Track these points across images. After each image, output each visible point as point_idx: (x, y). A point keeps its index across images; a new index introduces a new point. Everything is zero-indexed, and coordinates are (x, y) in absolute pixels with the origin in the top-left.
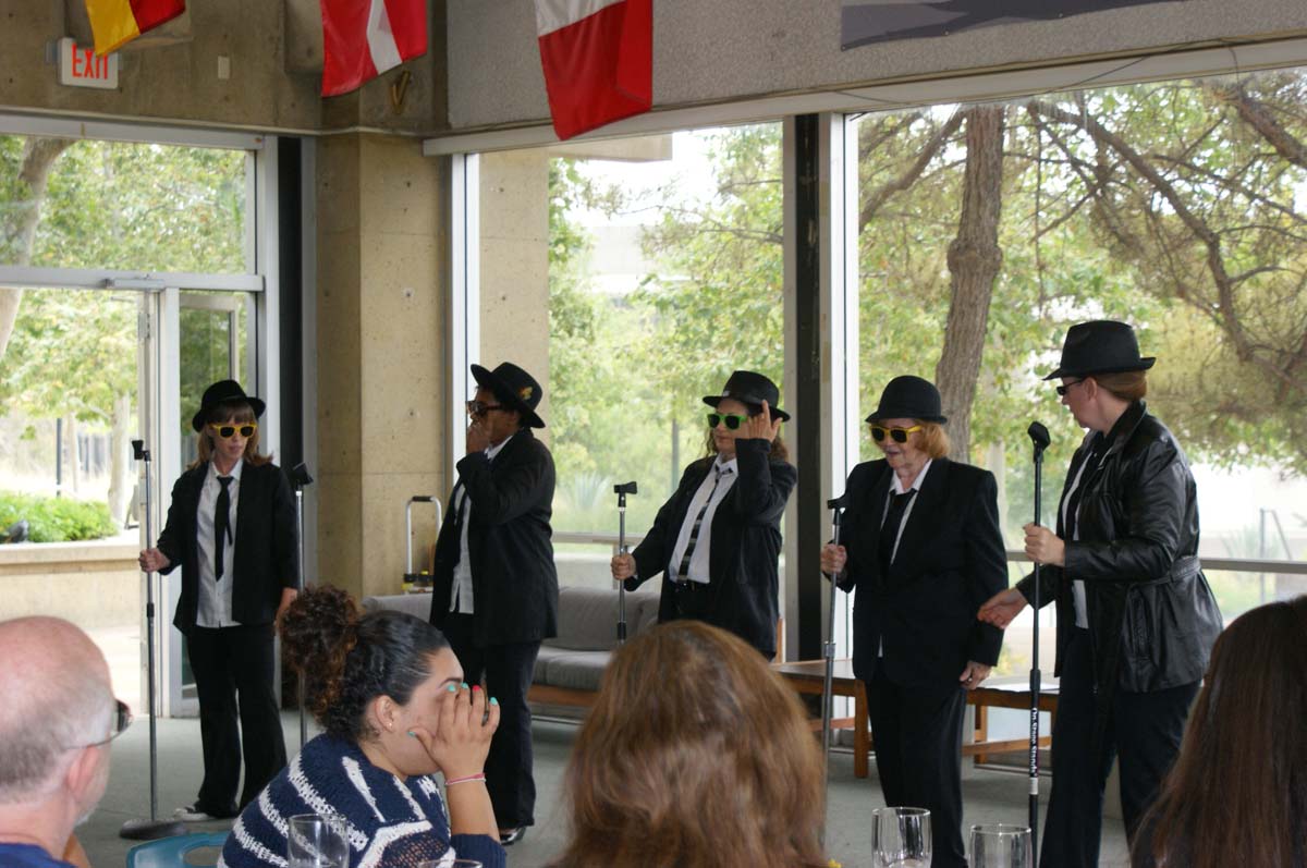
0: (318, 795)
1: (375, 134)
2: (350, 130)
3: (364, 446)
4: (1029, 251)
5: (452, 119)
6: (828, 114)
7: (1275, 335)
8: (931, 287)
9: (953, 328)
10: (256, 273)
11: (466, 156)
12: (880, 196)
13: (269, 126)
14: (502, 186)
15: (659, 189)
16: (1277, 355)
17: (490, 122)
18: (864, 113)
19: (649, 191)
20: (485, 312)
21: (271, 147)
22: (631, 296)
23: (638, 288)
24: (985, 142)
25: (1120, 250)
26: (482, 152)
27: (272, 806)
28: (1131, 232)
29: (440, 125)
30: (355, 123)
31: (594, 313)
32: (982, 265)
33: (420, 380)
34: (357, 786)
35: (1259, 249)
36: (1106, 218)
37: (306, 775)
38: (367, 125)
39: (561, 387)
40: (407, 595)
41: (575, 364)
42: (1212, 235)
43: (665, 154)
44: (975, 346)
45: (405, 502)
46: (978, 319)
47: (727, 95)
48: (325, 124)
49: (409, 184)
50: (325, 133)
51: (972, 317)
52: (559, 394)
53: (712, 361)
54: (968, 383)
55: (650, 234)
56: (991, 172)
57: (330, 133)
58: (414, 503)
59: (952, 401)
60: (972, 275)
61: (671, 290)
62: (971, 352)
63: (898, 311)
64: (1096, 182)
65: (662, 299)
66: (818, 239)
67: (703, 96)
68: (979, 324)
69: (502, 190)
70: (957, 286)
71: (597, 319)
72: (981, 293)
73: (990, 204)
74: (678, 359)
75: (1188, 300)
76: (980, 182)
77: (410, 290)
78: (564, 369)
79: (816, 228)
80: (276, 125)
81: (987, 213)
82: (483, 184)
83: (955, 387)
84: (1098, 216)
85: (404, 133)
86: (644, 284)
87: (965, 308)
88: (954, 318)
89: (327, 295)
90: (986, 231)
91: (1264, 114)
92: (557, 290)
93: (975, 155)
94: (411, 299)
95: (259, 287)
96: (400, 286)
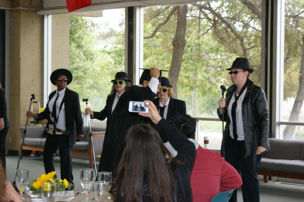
1: (24, 9)
2: (18, 8)
3: (21, 89)
4: (197, 41)
5: (44, 6)
6: (136, 7)
9: (173, 61)
11: (48, 15)
12: (158, 27)
15: (104, 24)
16: (259, 68)
17: (54, 7)
18: (145, 7)
19: (101, 24)
20: (53, 55)
22: (101, 51)
23: (103, 49)
24: (182, 14)
25: (221, 41)
26: (52, 14)
28: (223, 36)
29: (41, 7)
30: (19, 6)
32: (181, 45)
33: (35, 72)
36: (216, 33)
38: (22, 7)
39: (85, 74)
40: (31, 126)
41: (89, 68)
42: (241, 38)
43: (101, 15)
44: (178, 66)
46: (180, 58)
47: (112, 1)
48: (12, 7)
50: (11, 9)
51: (178, 58)
52: (84, 76)
53: (121, 68)
54: (177, 74)
55: (102, 35)
56: (183, 21)
57: (13, 9)
58: (33, 103)
59: (173, 79)
60: (178, 47)
61: (112, 49)
62: (178, 67)
64: (214, 24)
65: (109, 52)
66: (133, 38)
67: (106, 2)
68: (180, 60)
69: (57, 24)
70: (174, 50)
71: (95, 56)
72: (180, 52)
73: (183, 29)
74: (113, 67)
75: (237, 54)
76: (181, 24)
77: (33, 49)
78: (86, 69)
79: (133, 35)
81: (182, 32)
82: (52, 23)
83: (173, 76)
84: (215, 32)
85: (32, 9)
86: (105, 48)
87: (176, 56)
88: (174, 58)
89: (12, 50)
90: (182, 36)
91: (254, 7)
92: (85, 49)
93: (179, 17)
94: (34, 51)
96: (30, 48)
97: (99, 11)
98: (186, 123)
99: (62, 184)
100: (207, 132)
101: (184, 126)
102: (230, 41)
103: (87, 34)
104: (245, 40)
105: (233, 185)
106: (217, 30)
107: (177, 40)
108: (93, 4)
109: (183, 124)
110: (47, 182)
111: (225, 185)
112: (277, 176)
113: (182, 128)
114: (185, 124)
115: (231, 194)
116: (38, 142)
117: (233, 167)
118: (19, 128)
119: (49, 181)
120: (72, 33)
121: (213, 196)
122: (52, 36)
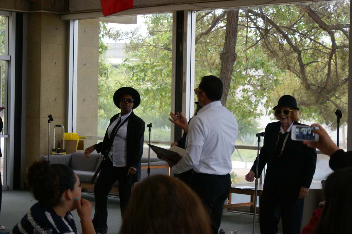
0: (38, 225)
1: (46, 13)
2: (38, 11)
3: (41, 109)
4: (244, 54)
5: (70, 9)
6: (187, 11)
7: (317, 82)
8: (213, 64)
10: (8, 55)
11: (74, 21)
12: (199, 36)
13: (13, 9)
14: (85, 30)
16: (317, 88)
18: (198, 11)
19: (129, 33)
20: (79, 68)
21: (14, 16)
23: (123, 63)
24: (232, 21)
25: (270, 55)
26: (79, 19)
27: (23, 228)
28: (274, 49)
29: (66, 10)
30: (40, 9)
31: (109, 70)
32: (231, 58)
33: (58, 89)
34: (50, 221)
35: (313, 55)
36: (266, 45)
37: (34, 218)
38: (44, 10)
40: (53, 155)
42: (299, 51)
43: (135, 22)
44: (228, 83)
45: (53, 127)
46: (229, 75)
48: (30, 9)
49: (56, 29)
51: (227, 74)
54: (225, 94)
55: (128, 46)
56: (234, 30)
57: (31, 12)
58: (56, 127)
60: (227, 61)
61: (133, 63)
62: (227, 85)
63: (202, 72)
64: (264, 34)
65: (130, 66)
66: (183, 49)
67: (148, 4)
68: (229, 77)
69: (85, 31)
70: (223, 64)
71: (109, 72)
72: (230, 67)
73: (233, 39)
74: (135, 84)
75: (291, 70)
76: (230, 33)
77: (56, 61)
78: (99, 86)
79: (182, 46)
80: (15, 9)
81: (232, 43)
82: (79, 29)
85: (55, 13)
87: (225, 71)
89: (30, 62)
90: (232, 48)
91: (316, 15)
93: (229, 25)
94: (56, 64)
95: (9, 59)
96: (53, 60)
100: (246, 162)
102: (283, 54)
107: (226, 53)
122: (79, 46)
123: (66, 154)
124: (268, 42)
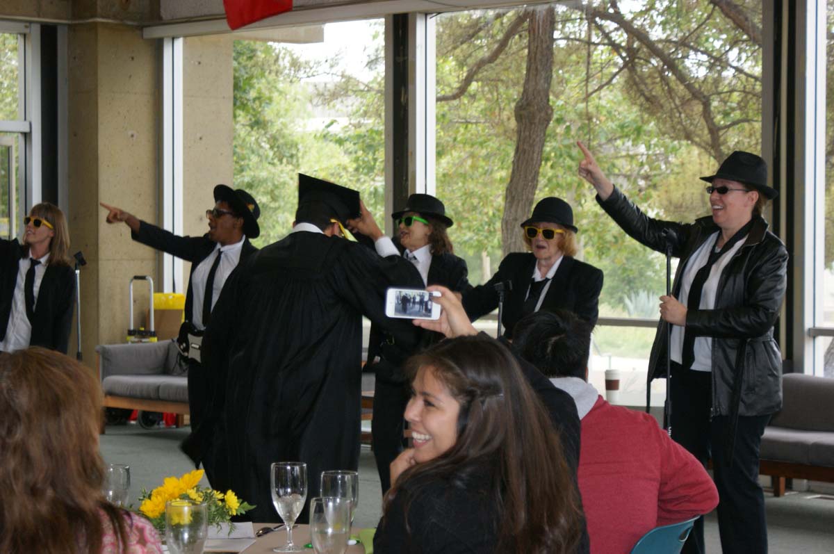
1: (107, 23)
2: (91, 20)
3: (100, 241)
4: (582, 106)
5: (163, 13)
9: (518, 160)
10: (25, 119)
11: (173, 39)
12: (475, 68)
13: (34, 16)
14: (200, 60)
15: (326, 61)
17: (189, 15)
18: (439, 13)
19: (319, 63)
20: (187, 148)
21: (35, 32)
22: (318, 135)
23: (323, 130)
24: (541, 32)
25: (648, 106)
26: (185, 36)
28: (654, 93)
29: (154, 16)
30: (92, 16)
31: (300, 147)
32: (538, 117)
33: (140, 195)
35: (742, 106)
36: (636, 84)
38: (103, 17)
39: (274, 199)
40: (130, 343)
41: (284, 183)
42: (704, 97)
43: (318, 38)
44: (533, 175)
45: (129, 281)
46: (535, 155)
48: (74, 17)
49: (133, 58)
50: (74, 22)
51: (531, 153)
53: (372, 183)
54: (527, 199)
55: (321, 93)
56: (545, 53)
57: (77, 22)
58: (135, 281)
59: (516, 211)
60: (531, 124)
61: (347, 131)
62: (530, 178)
64: (627, 59)
65: (340, 138)
66: (407, 99)
68: (535, 158)
69: (200, 63)
70: (521, 132)
71: (302, 150)
72: (537, 136)
73: (543, 74)
74: (350, 180)
75: (693, 142)
76: (537, 60)
77: (134, 132)
78: (276, 187)
79: (406, 92)
80: (39, 16)
81: (542, 81)
82: (185, 58)
83: (519, 202)
84: (631, 83)
85: (130, 23)
86: (328, 126)
87: (526, 147)
88: (518, 155)
89: (75, 135)
90: (542, 93)
91: (740, 12)
92: (273, 130)
93: (534, 39)
94: (134, 138)
95: (27, 130)
96: (126, 130)
97: (312, 27)
98: (563, 336)
99: (220, 503)
101: (556, 343)
102: (673, 105)
103: (278, 91)
104: (715, 104)
105: (693, 506)
106: (636, 77)
107: (528, 105)
108: (296, 7)
109: (554, 339)
110: (180, 499)
111: (669, 507)
112: (809, 478)
113: (549, 349)
114: (560, 339)
115: (687, 530)
116: (149, 385)
117: (692, 457)
118: (98, 347)
119: (185, 497)
120: (240, 87)
121: (637, 537)
122: (185, 96)
123: (158, 340)
124: (639, 76)
